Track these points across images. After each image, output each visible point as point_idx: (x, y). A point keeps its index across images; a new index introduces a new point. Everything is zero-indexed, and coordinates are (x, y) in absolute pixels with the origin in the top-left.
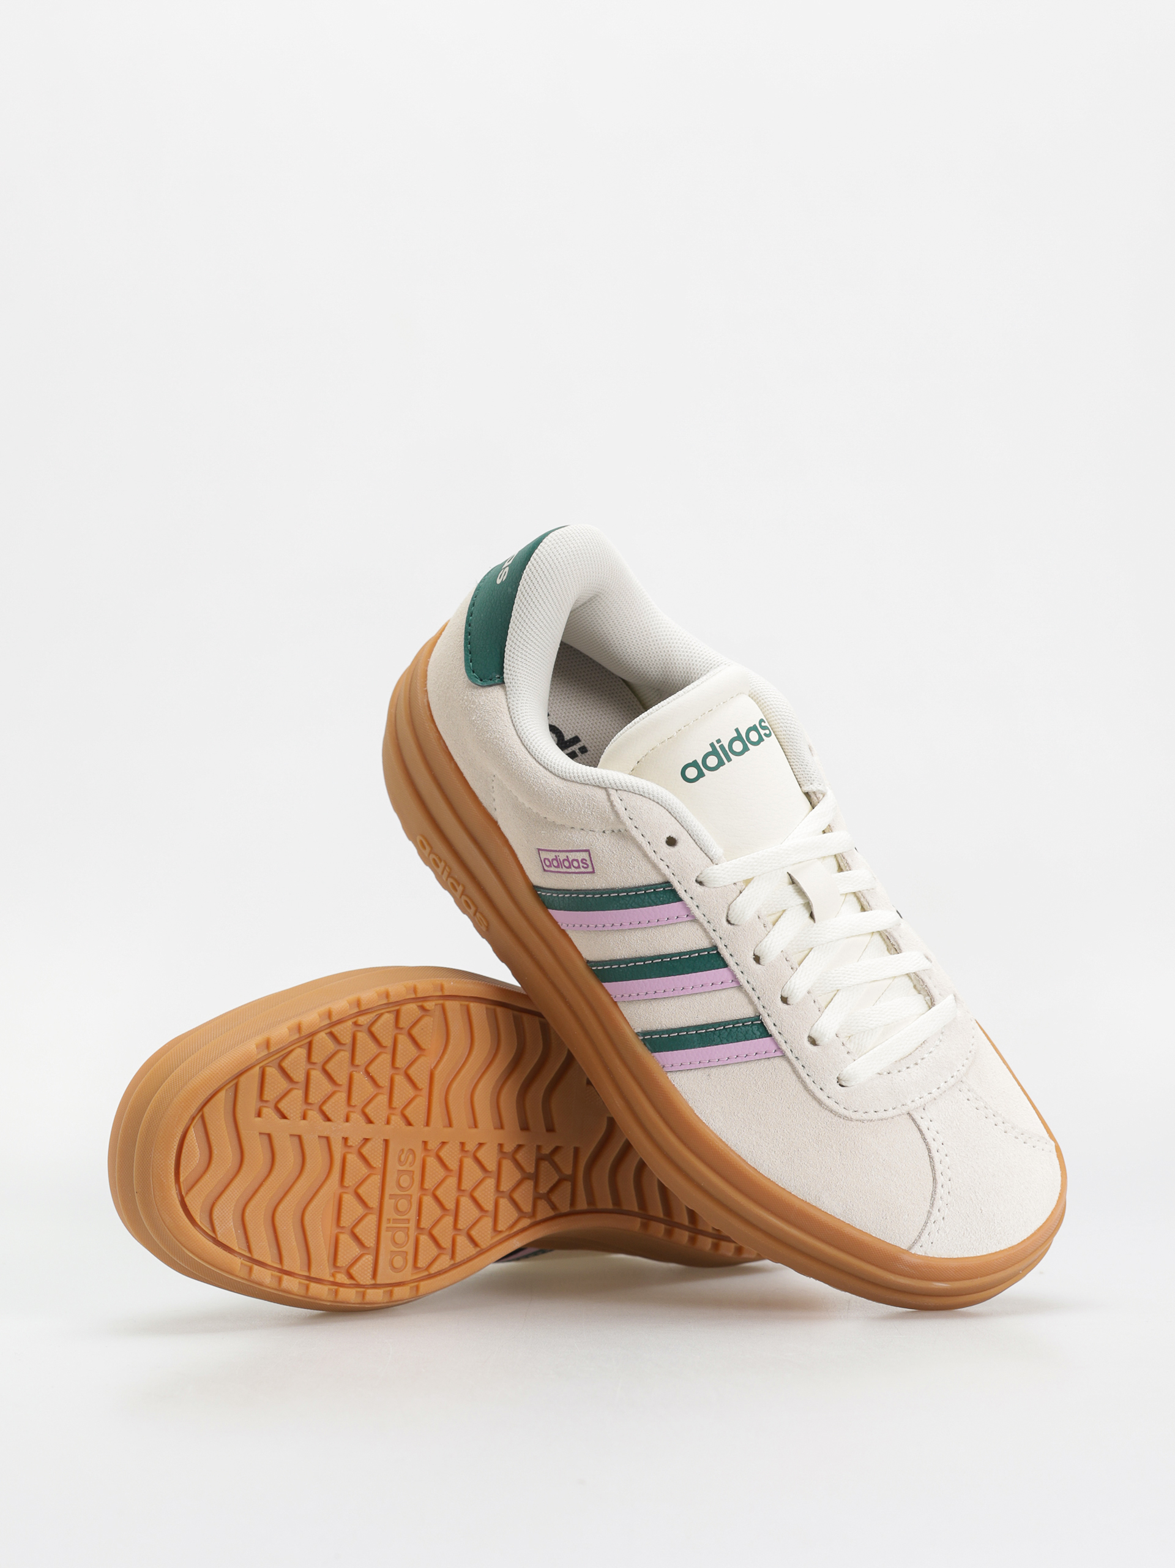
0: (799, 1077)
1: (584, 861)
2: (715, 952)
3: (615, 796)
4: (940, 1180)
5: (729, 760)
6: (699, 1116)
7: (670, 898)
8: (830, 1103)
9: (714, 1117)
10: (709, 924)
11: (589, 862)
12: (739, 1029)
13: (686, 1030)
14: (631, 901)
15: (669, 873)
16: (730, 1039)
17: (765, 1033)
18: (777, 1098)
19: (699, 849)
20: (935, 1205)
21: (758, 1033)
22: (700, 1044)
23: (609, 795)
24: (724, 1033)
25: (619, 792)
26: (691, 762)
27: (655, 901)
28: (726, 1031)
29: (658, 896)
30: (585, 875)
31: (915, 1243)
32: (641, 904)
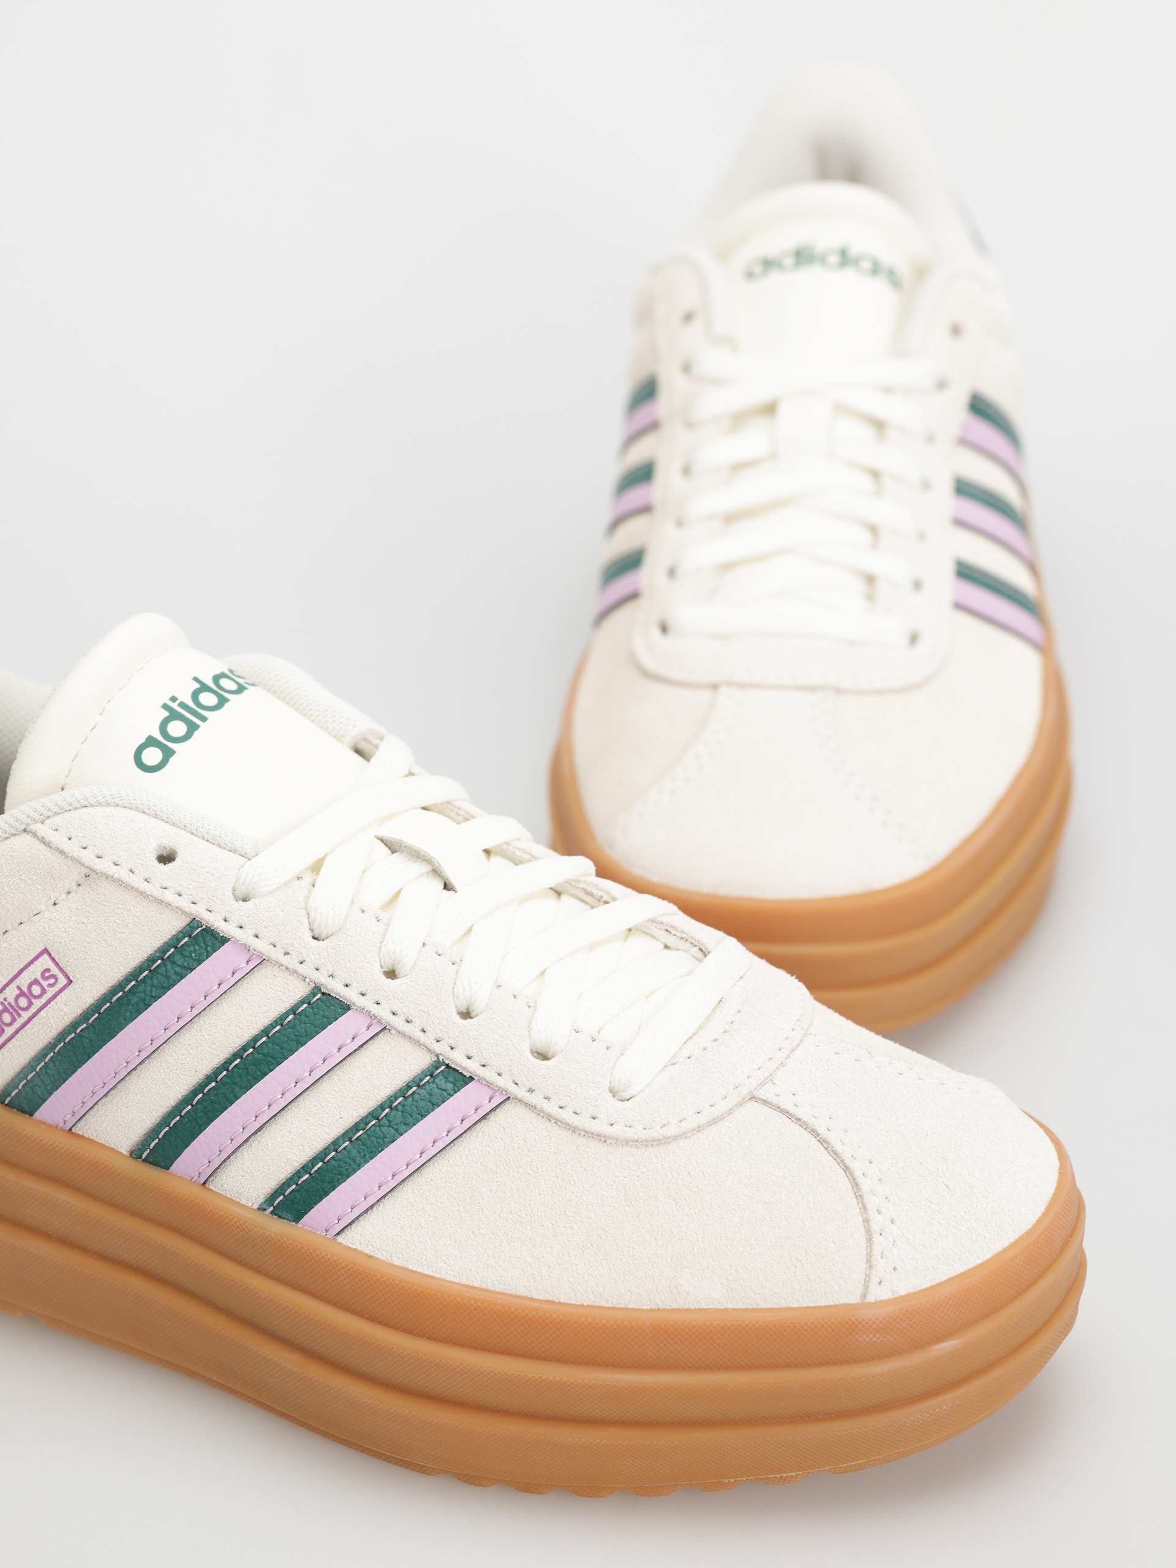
0: (549, 1117)
1: (47, 974)
2: (319, 996)
3: (43, 830)
4: (856, 1167)
5: (204, 719)
6: (419, 1270)
7: (207, 946)
8: (618, 1130)
9: (444, 1258)
10: (288, 956)
11: (55, 970)
12: (416, 1096)
13: (332, 1147)
14: (148, 988)
15: (186, 905)
16: (410, 1120)
17: (459, 1079)
18: (530, 1171)
19: (216, 848)
20: (868, 1206)
21: (450, 1086)
22: (365, 1156)
23: (35, 835)
24: (395, 1115)
25: (47, 822)
26: (143, 741)
27: (185, 964)
28: (397, 1110)
29: (186, 953)
30: (59, 997)
31: (866, 1287)
32: (166, 985)
